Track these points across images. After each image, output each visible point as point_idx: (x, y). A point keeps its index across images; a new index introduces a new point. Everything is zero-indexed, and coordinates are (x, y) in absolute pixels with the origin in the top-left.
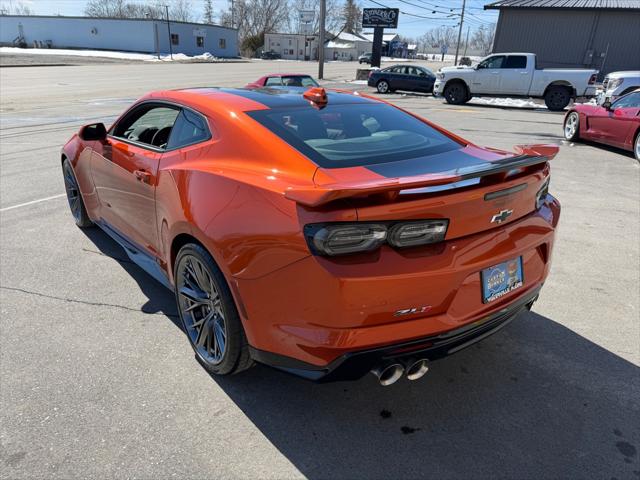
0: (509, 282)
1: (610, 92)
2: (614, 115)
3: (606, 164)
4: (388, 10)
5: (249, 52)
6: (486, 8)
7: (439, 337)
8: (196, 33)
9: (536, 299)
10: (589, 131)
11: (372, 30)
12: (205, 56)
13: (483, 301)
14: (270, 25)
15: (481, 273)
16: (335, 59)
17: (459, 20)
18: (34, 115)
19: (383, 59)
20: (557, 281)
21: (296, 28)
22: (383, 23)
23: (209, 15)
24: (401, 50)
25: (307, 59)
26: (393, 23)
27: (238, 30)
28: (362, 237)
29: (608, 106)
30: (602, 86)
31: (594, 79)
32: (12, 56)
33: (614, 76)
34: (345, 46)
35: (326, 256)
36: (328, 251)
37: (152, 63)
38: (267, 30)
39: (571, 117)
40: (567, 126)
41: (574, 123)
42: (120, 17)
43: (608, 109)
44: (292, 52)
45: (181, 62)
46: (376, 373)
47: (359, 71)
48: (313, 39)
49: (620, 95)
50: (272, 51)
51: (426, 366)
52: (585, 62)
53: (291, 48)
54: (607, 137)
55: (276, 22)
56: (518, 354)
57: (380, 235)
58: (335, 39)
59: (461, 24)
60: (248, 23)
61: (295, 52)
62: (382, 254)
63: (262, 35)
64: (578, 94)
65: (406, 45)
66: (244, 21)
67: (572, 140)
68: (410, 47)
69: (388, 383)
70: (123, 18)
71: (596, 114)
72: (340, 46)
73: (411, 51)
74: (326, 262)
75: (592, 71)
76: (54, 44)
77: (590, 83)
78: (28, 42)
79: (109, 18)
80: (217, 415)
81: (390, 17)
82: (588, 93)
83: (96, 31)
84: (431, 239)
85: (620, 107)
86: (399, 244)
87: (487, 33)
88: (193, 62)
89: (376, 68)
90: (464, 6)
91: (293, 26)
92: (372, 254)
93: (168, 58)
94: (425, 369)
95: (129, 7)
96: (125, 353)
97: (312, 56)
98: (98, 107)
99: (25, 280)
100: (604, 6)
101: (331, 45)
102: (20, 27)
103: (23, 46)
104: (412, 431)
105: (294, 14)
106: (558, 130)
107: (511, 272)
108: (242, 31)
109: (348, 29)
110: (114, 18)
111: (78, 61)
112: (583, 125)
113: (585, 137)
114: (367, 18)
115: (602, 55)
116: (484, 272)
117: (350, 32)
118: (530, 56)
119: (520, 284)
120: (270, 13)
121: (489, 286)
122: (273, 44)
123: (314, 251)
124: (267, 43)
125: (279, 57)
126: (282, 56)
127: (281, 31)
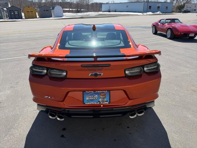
5: (178, 10)
8: (158, 5)
12: (158, 13)
37: (140, 15)
38: (187, 2)
44: (195, 10)
45: (150, 15)
53: (195, 8)
76: (117, 11)
88: (153, 15)
93: (146, 14)
103: (109, 12)
119: (108, 103)
122: (188, 7)
124: (185, 7)
125: (189, 12)
126: (191, 11)
127: (193, 2)
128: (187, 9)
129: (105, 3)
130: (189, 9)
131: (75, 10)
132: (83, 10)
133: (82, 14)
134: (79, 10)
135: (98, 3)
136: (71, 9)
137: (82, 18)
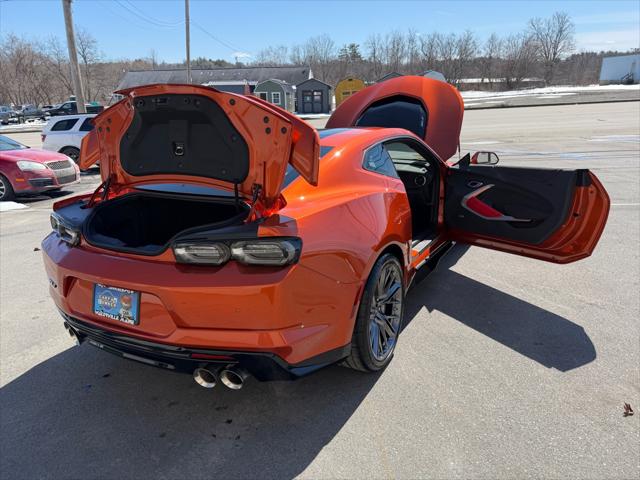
78: (635, 79)
102: (633, 64)
129: (625, 51)
131: (499, 80)
132: (528, 80)
133: (521, 92)
134: (514, 80)
135: (599, 53)
136: (486, 80)
137: (503, 107)
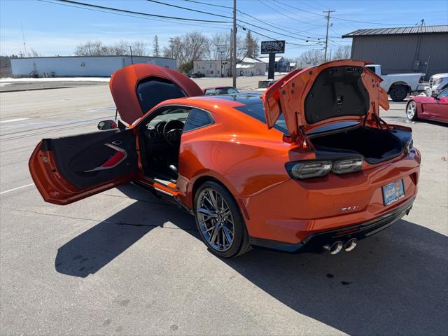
0: (397, 195)
1: (435, 87)
2: (440, 102)
3: (439, 134)
4: (278, 42)
6: (343, 37)
7: (363, 224)
9: (411, 208)
10: (424, 113)
11: (268, 55)
13: (384, 204)
14: (197, 55)
15: (382, 188)
16: (241, 75)
17: (325, 46)
18: (54, 120)
19: (276, 74)
20: (419, 203)
21: (215, 56)
22: (275, 50)
23: (156, 51)
24: (285, 67)
25: (223, 76)
26: (282, 50)
27: (176, 59)
28: (318, 168)
29: (435, 96)
30: (429, 84)
31: (422, 80)
32: (31, 83)
33: (436, 77)
34: (248, 66)
35: (299, 179)
36: (301, 177)
38: (195, 59)
39: (411, 105)
40: (408, 110)
41: (413, 109)
42: (98, 55)
43: (436, 98)
44: (212, 72)
46: (327, 247)
47: (260, 82)
48: (226, 63)
49: (442, 89)
50: (199, 72)
51: (355, 242)
52: (414, 69)
53: (211, 69)
54: (437, 116)
55: (201, 53)
56: (402, 243)
57: (328, 167)
58: (240, 62)
59: (326, 48)
60: (182, 55)
61: (214, 73)
62: (330, 178)
63: (192, 62)
64: (412, 90)
65: (289, 63)
66: (180, 54)
67: (413, 120)
68: (291, 65)
69: (334, 253)
70: (100, 56)
71: (428, 102)
72: (244, 66)
73: (292, 67)
74: (300, 182)
75: (421, 74)
76: (56, 74)
77: (420, 82)
78: (39, 74)
79: (91, 56)
80: (231, 278)
81: (280, 46)
82: (419, 89)
83: (83, 65)
84: (355, 169)
85: (443, 96)
86: (339, 172)
87: (343, 53)
89: (271, 80)
90: (327, 36)
91: (212, 56)
92: (324, 177)
94: (354, 245)
95: (103, 49)
96: (167, 250)
97: (226, 74)
98: (93, 113)
99: (91, 214)
100: (424, 31)
101: (238, 66)
102: (35, 65)
103: (36, 76)
104: (348, 283)
105: (213, 47)
106: (403, 114)
107: (398, 189)
108: (178, 60)
109: (249, 55)
110: (94, 56)
111: (73, 84)
112: (420, 109)
113: (422, 117)
114: (264, 47)
115: (426, 63)
116: (384, 188)
117: (250, 57)
118: (377, 66)
119: (403, 196)
120: (197, 47)
121: (387, 196)
122: (199, 68)
123: (292, 177)
124: (195, 67)
125: (204, 76)
126: (206, 75)
127: (204, 59)
128: (199, 70)
130: (202, 71)
